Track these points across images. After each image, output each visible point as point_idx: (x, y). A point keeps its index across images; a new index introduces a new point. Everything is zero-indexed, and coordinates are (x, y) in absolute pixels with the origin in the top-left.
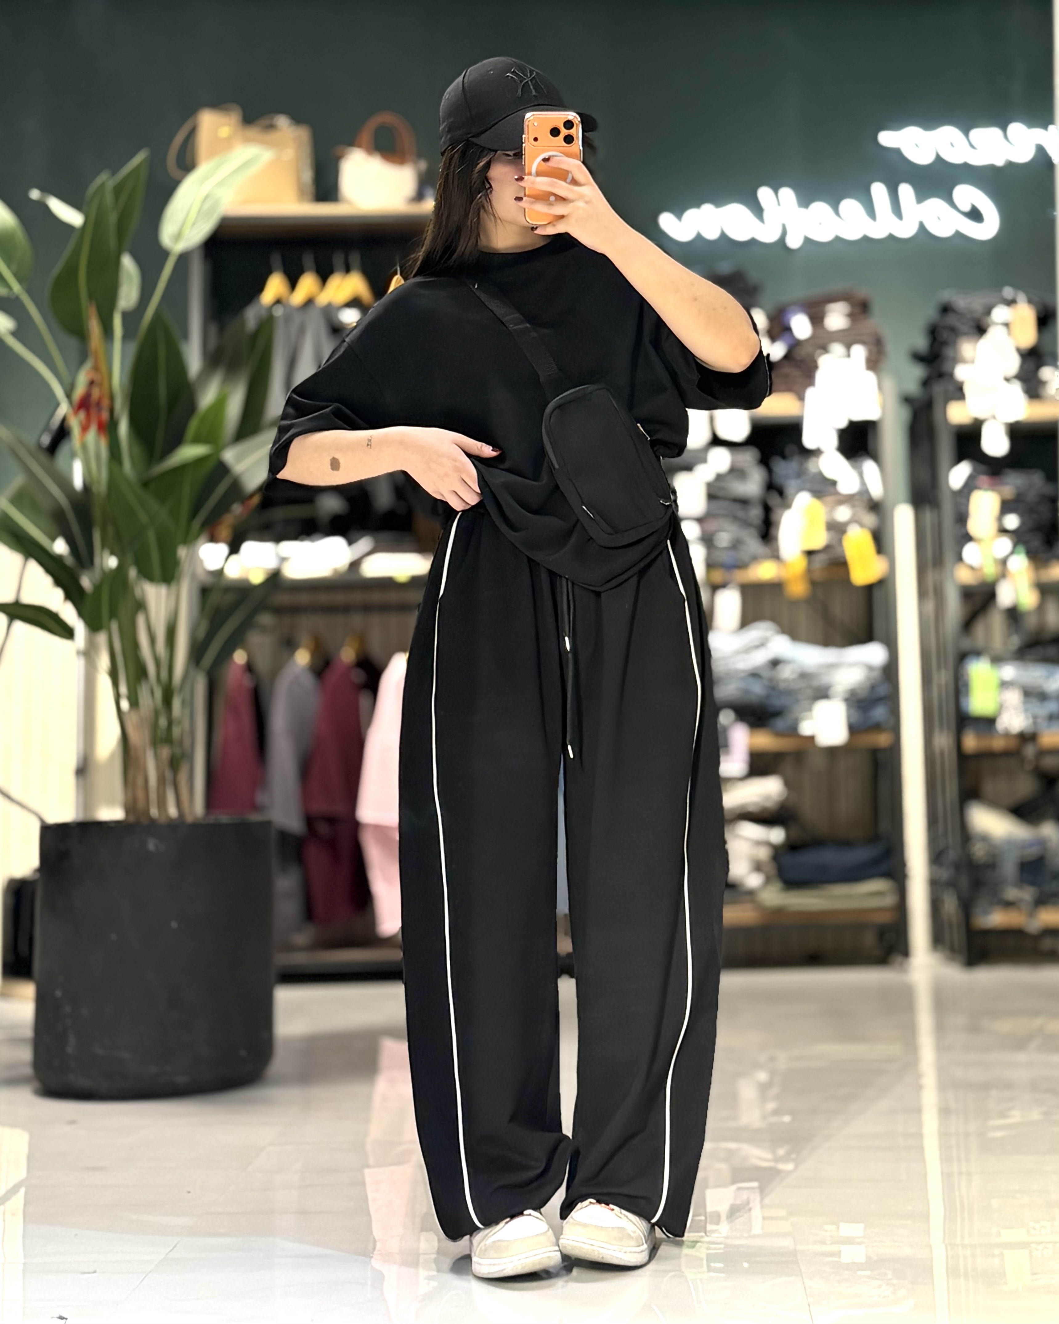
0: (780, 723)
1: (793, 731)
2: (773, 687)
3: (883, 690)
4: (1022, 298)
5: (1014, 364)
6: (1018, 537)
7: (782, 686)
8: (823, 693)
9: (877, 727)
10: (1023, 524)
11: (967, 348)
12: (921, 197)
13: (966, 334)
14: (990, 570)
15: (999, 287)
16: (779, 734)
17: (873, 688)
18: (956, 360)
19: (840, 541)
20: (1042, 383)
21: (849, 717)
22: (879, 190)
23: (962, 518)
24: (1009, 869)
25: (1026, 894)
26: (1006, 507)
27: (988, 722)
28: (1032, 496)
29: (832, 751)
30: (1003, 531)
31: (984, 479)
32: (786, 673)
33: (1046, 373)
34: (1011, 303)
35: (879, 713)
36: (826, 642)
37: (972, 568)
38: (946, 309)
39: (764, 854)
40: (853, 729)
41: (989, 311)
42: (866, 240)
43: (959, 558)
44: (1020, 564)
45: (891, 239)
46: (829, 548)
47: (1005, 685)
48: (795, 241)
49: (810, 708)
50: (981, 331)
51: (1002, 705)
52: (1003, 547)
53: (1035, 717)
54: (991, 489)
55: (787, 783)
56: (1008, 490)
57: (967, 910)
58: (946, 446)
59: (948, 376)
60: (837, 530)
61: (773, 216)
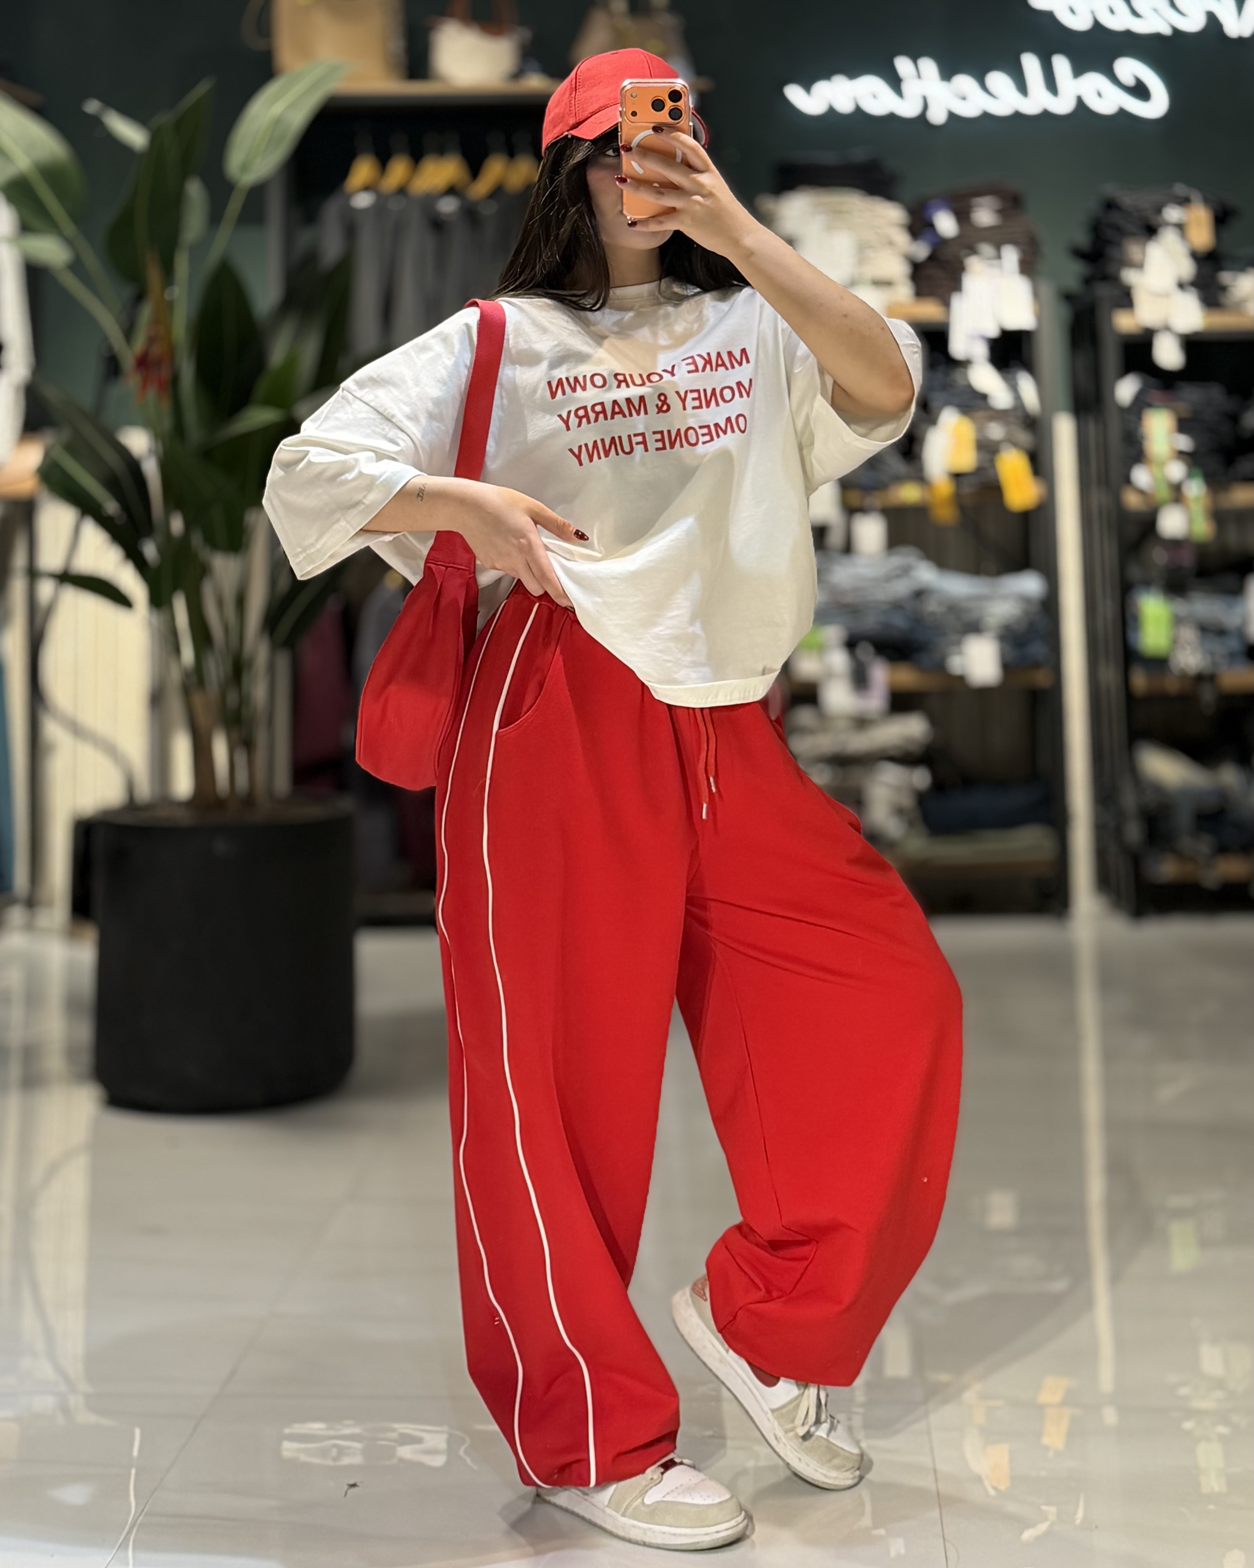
0: (923, 658)
1: (941, 667)
2: (918, 620)
3: (1042, 625)
4: (1195, 196)
5: (1187, 268)
6: (1191, 459)
7: (928, 619)
8: (974, 628)
9: (1036, 665)
10: (1199, 444)
11: (1133, 250)
12: (1078, 70)
13: (1133, 234)
14: (1160, 494)
15: (1169, 182)
16: (921, 670)
17: (1030, 621)
18: (1123, 263)
19: (992, 462)
20: (1224, 289)
21: (1002, 654)
22: (1030, 63)
23: (1134, 435)
24: (1184, 819)
25: (1203, 846)
26: (1181, 427)
27: (1160, 662)
28: (1210, 414)
29: (984, 692)
30: (1178, 453)
31: (1155, 394)
32: (932, 606)
33: (1225, 277)
34: (1184, 202)
35: (1038, 649)
36: (976, 570)
37: (1141, 492)
38: (1110, 205)
39: (908, 802)
40: (1007, 667)
41: (1159, 210)
42: (1018, 116)
43: (1127, 480)
44: (1195, 489)
45: (1046, 115)
46: (980, 470)
47: (1178, 621)
48: (937, 117)
49: (958, 643)
50: (1151, 231)
51: (1175, 641)
52: (1176, 471)
53: (1212, 654)
54: (1166, 405)
55: (934, 720)
56: (1184, 407)
57: (1136, 861)
58: (1111, 357)
59: (1113, 279)
60: (988, 449)
61: (913, 89)
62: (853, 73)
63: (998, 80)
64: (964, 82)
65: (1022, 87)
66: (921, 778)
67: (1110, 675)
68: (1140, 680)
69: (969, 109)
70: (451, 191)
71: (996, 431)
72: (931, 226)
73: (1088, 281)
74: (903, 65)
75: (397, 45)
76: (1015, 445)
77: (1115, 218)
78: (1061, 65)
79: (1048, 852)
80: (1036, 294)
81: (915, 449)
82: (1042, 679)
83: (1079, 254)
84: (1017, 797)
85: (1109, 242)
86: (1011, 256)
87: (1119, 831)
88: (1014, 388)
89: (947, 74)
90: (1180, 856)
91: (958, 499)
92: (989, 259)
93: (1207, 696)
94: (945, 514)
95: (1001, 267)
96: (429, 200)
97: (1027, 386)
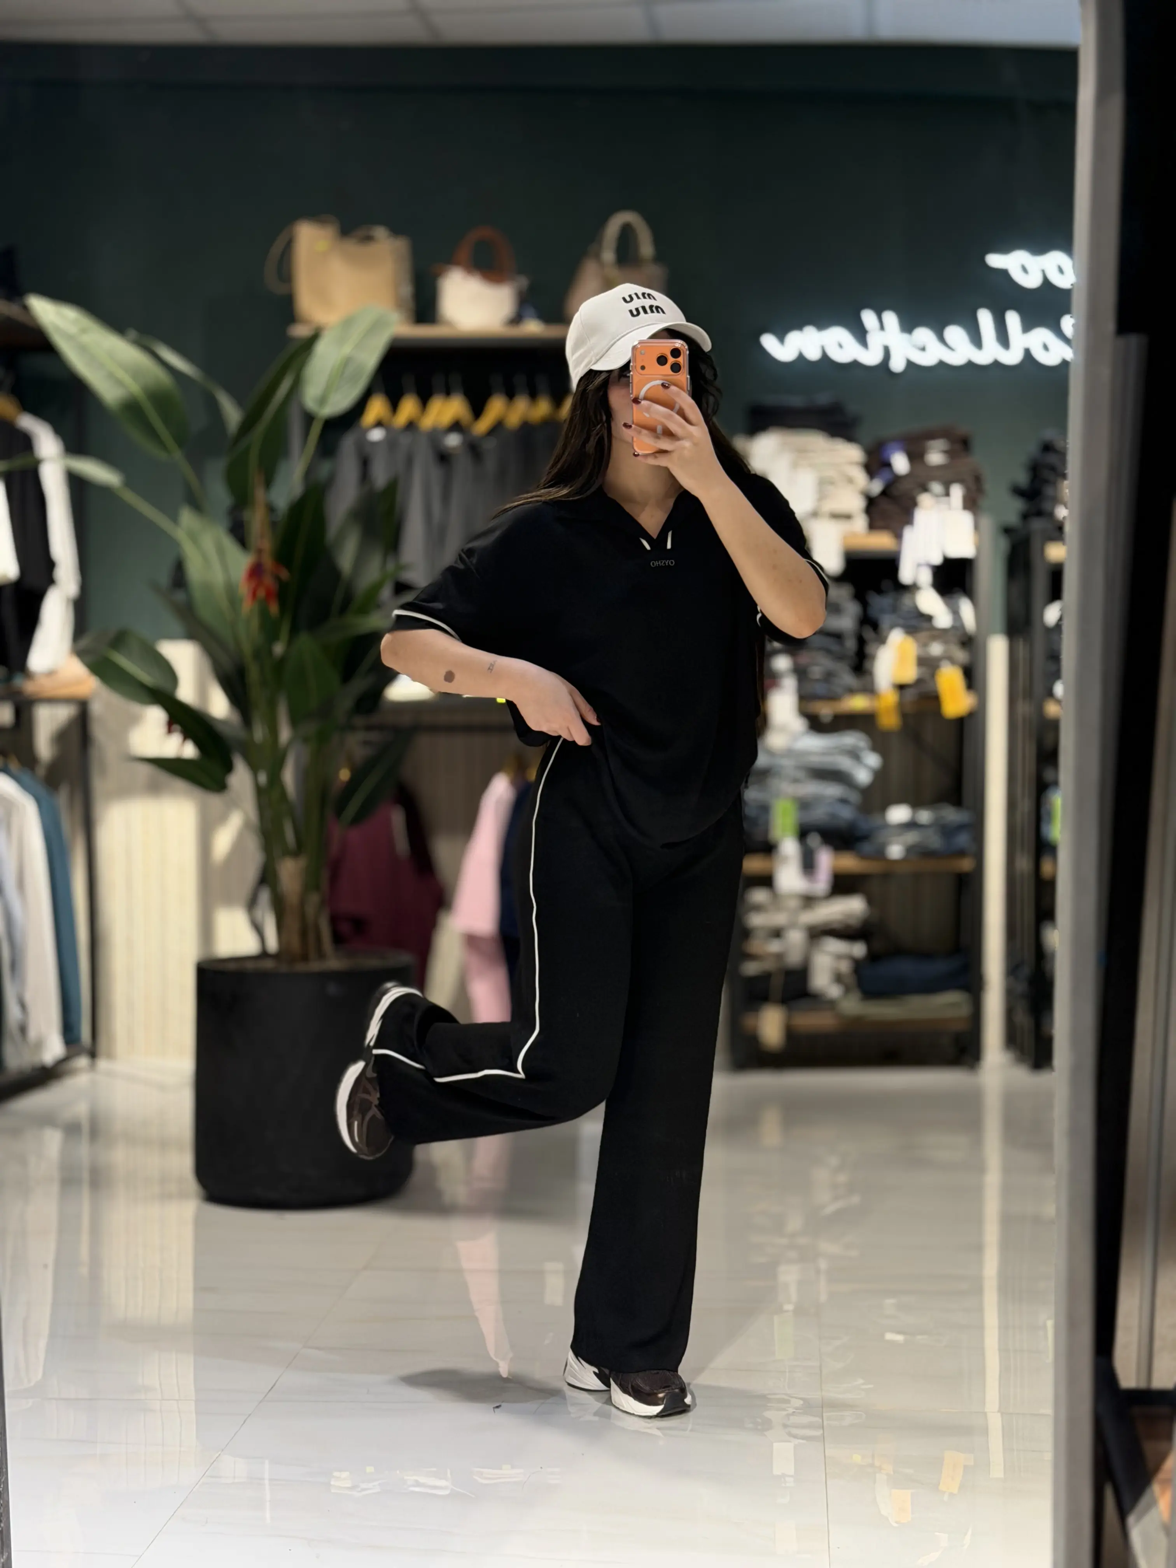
0: (867, 847)
9: (961, 853)
16: (863, 857)
19: (932, 676)
22: (985, 318)
23: (1056, 655)
35: (963, 840)
39: (845, 967)
59: (1048, 514)
60: (929, 665)
61: (876, 339)
62: (821, 325)
63: (955, 333)
64: (924, 334)
65: (977, 340)
66: (859, 950)
67: (1024, 864)
68: (1050, 868)
70: (456, 426)
71: (936, 649)
72: (888, 465)
73: (1025, 516)
74: (868, 318)
75: (407, 290)
76: (953, 661)
77: (1049, 458)
79: (965, 1011)
80: (977, 527)
81: (867, 665)
82: (966, 865)
83: (1018, 492)
84: (940, 967)
86: (957, 492)
88: (956, 613)
89: (908, 326)
91: (902, 710)
92: (937, 496)
94: (890, 720)
95: (949, 503)
96: (435, 436)
97: (966, 609)
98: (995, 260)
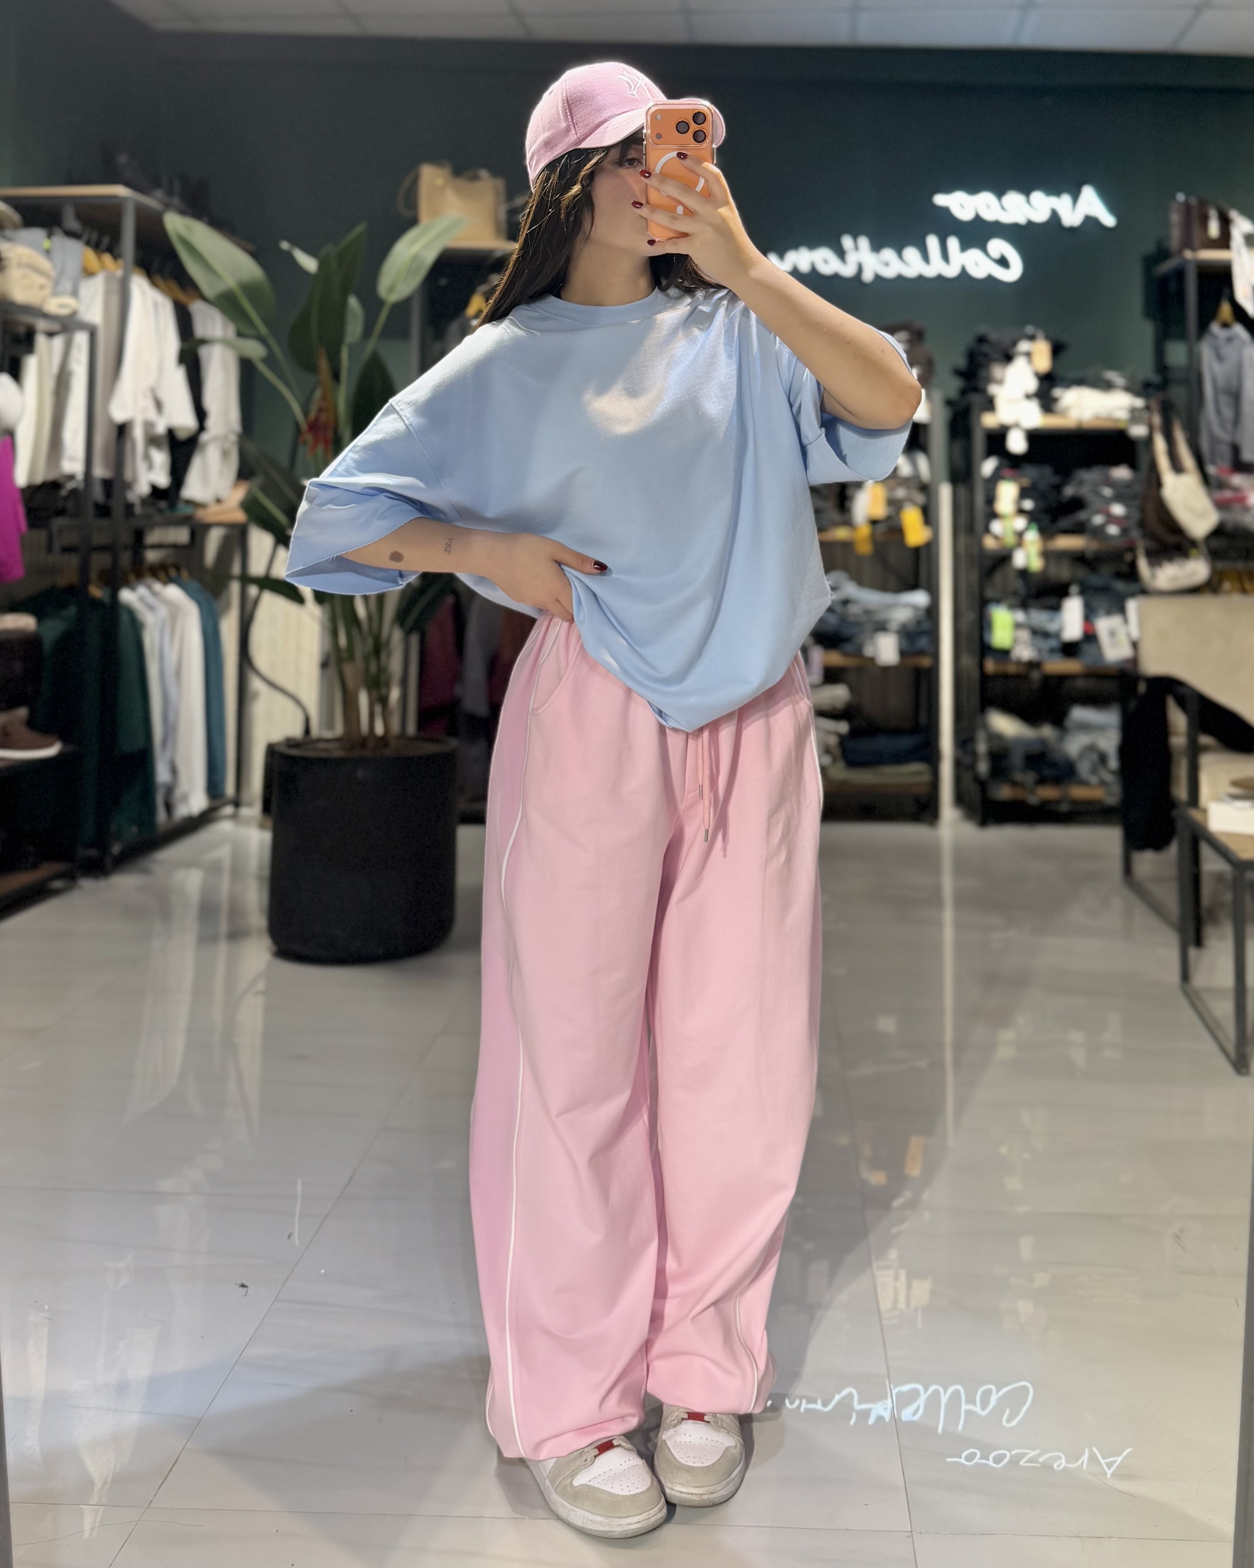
0: (848, 647)
1: (858, 653)
2: (843, 619)
3: (926, 626)
4: (1040, 334)
5: (1032, 385)
6: (1032, 517)
7: (851, 619)
8: (882, 627)
9: (921, 653)
10: (1037, 507)
11: (997, 371)
12: (964, 247)
13: (995, 360)
14: (1010, 540)
15: (1022, 324)
16: (846, 654)
17: (919, 623)
18: (989, 380)
19: (897, 514)
20: (1055, 400)
21: (900, 644)
22: (932, 242)
23: (991, 500)
24: (1017, 759)
25: (1029, 777)
26: (1024, 493)
27: (1005, 653)
28: (1043, 485)
29: (886, 670)
30: (1021, 511)
31: (1007, 472)
32: (854, 610)
33: (1057, 392)
34: (1032, 338)
35: (923, 642)
36: (884, 588)
37: (996, 538)
38: (982, 340)
39: (833, 741)
40: (903, 653)
41: (1014, 343)
42: (921, 278)
43: (987, 530)
44: (1032, 537)
45: (940, 278)
46: (889, 518)
47: (1018, 626)
48: (868, 276)
49: (872, 638)
50: (1008, 358)
51: (1015, 641)
52: (1020, 523)
53: (1040, 650)
54: (1013, 479)
55: (852, 689)
56: (1026, 482)
57: (983, 785)
58: (979, 444)
59: (983, 391)
60: (895, 505)
61: (853, 258)
62: (812, 245)
63: (911, 253)
64: (888, 254)
65: (926, 257)
66: (843, 727)
67: (969, 661)
68: (990, 666)
69: (889, 273)
71: (901, 493)
73: (964, 392)
74: (847, 242)
75: (502, 216)
76: (914, 503)
77: (985, 348)
78: (953, 243)
79: (926, 778)
80: (930, 400)
81: (847, 504)
82: (926, 662)
83: (959, 373)
84: (905, 742)
85: (980, 366)
87: (972, 767)
88: (914, 464)
89: (876, 247)
90: (1014, 784)
91: (873, 537)
93: (1035, 675)
94: (864, 548)
97: (923, 463)
98: (940, 200)
